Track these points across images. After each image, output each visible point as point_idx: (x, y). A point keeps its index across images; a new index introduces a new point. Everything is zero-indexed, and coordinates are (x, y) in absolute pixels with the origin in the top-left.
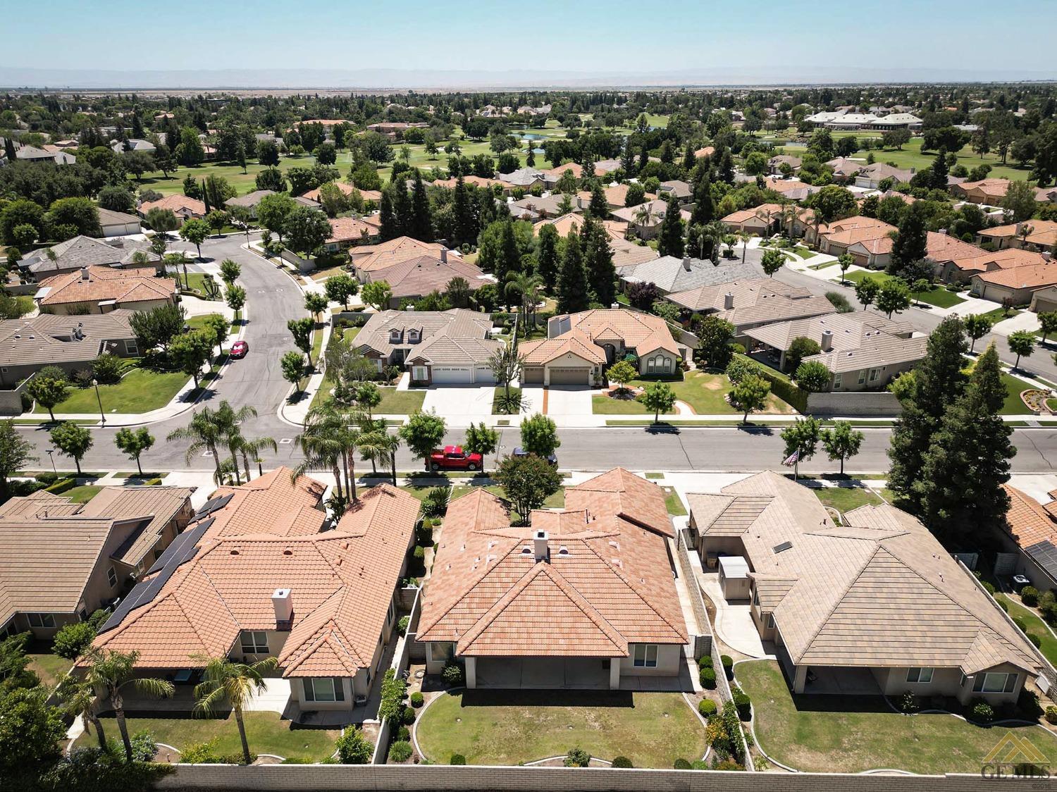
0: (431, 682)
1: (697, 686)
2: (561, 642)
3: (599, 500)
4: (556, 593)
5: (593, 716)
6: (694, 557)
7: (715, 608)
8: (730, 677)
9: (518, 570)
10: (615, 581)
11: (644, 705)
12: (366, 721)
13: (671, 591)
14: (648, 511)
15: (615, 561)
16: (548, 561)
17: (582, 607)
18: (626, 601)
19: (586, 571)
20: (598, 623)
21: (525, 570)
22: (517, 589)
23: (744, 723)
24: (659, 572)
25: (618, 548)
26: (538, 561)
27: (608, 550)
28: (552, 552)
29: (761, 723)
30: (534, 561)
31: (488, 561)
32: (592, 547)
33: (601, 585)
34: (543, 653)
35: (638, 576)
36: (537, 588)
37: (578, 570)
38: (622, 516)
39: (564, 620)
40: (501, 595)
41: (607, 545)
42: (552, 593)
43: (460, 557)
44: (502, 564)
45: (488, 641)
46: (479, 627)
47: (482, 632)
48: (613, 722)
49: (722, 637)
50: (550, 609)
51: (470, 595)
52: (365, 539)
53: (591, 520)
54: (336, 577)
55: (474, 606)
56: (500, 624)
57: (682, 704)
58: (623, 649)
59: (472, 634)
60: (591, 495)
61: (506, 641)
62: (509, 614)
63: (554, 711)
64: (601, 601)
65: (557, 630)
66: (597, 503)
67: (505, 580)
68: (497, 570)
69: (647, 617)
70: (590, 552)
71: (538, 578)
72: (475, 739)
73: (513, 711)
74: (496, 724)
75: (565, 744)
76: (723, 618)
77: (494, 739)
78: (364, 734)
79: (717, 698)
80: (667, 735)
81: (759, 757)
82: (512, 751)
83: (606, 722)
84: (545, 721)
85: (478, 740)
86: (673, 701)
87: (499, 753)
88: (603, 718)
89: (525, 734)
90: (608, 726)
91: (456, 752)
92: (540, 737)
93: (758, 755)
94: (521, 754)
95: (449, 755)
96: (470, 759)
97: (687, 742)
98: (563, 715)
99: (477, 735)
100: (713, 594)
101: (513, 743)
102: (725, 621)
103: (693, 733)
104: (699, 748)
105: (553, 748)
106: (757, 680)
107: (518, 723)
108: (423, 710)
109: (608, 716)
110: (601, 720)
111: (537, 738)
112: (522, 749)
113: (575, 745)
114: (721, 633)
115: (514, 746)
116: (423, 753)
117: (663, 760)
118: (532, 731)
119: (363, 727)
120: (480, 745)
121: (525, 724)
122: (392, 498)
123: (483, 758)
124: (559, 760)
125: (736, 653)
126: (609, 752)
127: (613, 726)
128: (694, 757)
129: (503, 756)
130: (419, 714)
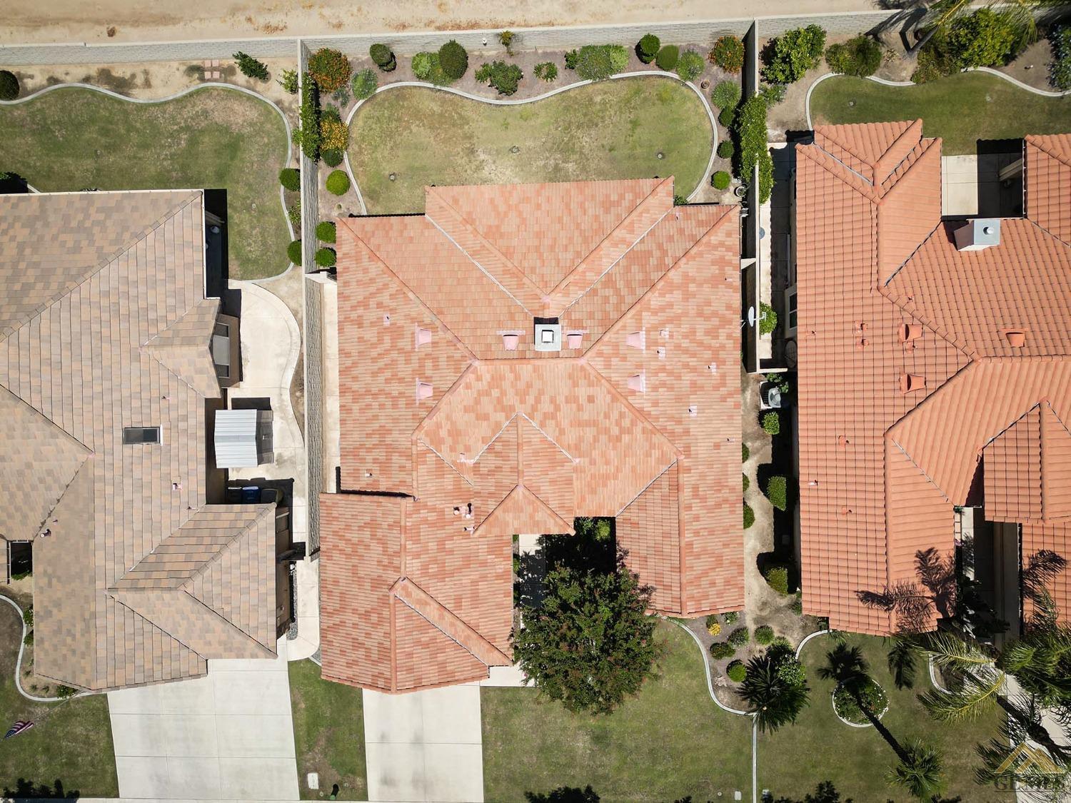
7: (292, 393)
12: (783, 145)
14: (354, 550)
25: (418, 389)
49: (295, 326)
72: (635, 124)
73: (590, 174)
74: (610, 150)
75: (522, 122)
76: (284, 369)
77: (611, 126)
78: (781, 124)
79: (324, 207)
80: (395, 142)
81: (291, 115)
82: (587, 108)
83: (470, 162)
84: (547, 158)
85: (631, 122)
86: (381, 199)
87: (604, 103)
88: (473, 167)
89: (572, 136)
90: (467, 155)
91: (656, 102)
92: (553, 131)
93: (291, 117)
94: (577, 103)
95: (664, 95)
96: (638, 92)
97: (371, 132)
98: (524, 169)
99: (633, 129)
100: (288, 425)
101: (587, 119)
102: (282, 360)
103: (363, 146)
104: (360, 123)
105: (536, 114)
106: (264, 244)
107: (581, 153)
108: (710, 168)
109: (466, 171)
110: (475, 163)
111: (557, 129)
112: (575, 110)
113: (509, 120)
114: (294, 334)
115: (585, 115)
116: (699, 97)
117: (405, 103)
118: (563, 141)
119: (785, 136)
120: (628, 115)
121: (573, 152)
122: (865, 589)
123: (622, 94)
124: (529, 96)
125: (282, 293)
126: (468, 113)
127: (461, 153)
128: (368, 108)
129: (598, 99)
130: (714, 162)
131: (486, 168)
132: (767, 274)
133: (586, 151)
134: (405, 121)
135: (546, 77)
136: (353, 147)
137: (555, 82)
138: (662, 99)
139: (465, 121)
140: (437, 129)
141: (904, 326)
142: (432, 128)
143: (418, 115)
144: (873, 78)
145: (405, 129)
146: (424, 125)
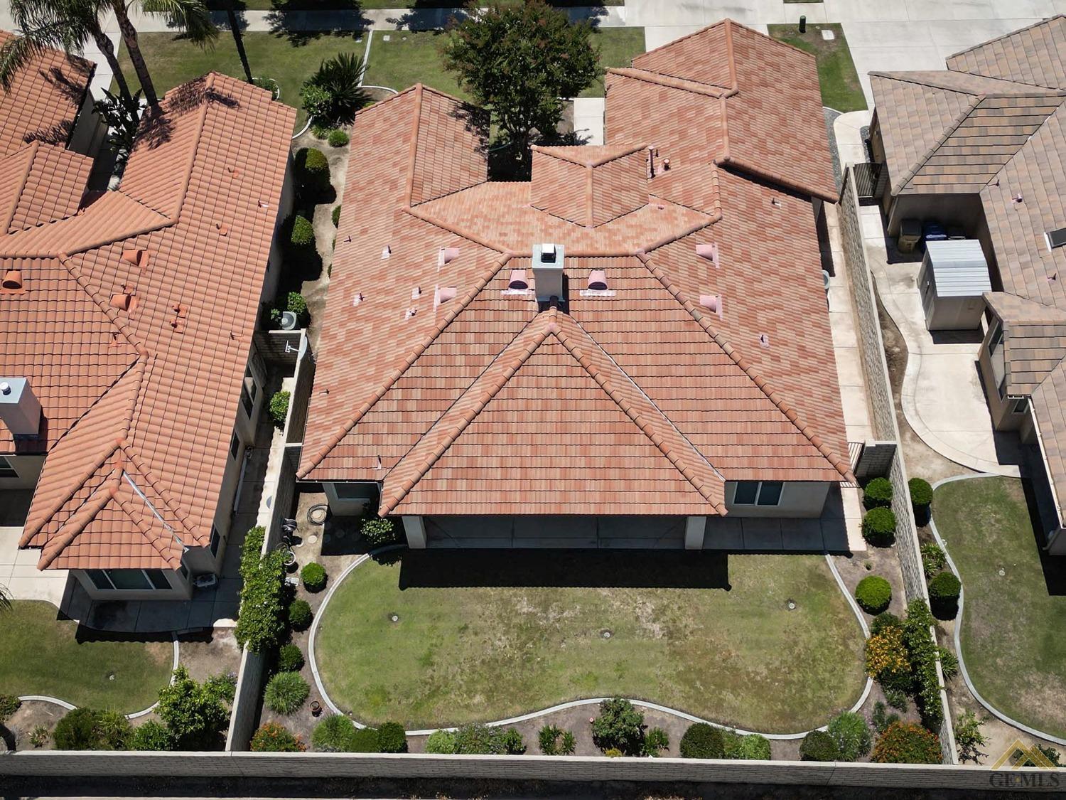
0: (340, 534)
1: (856, 542)
2: (591, 485)
3: (681, 112)
4: (580, 382)
5: (650, 607)
6: (871, 223)
7: (904, 350)
8: (922, 519)
9: (500, 326)
10: (705, 348)
11: (749, 583)
12: (218, 624)
13: (820, 351)
14: (786, 138)
15: (707, 299)
16: (564, 307)
17: (633, 413)
18: (726, 393)
19: (644, 327)
20: (666, 446)
21: (516, 328)
22: (500, 371)
23: (943, 624)
24: (798, 305)
25: (716, 257)
26: (543, 307)
27: (693, 271)
28: (572, 284)
29: (974, 625)
30: (535, 306)
31: (437, 302)
32: (660, 273)
33: (675, 359)
34: (553, 510)
35: (756, 329)
36: (540, 371)
37: (628, 327)
38: (728, 166)
39: (597, 439)
40: (465, 383)
41: (692, 259)
42: (574, 383)
43: (382, 276)
44: (469, 315)
45: (441, 485)
46: (424, 454)
47: (430, 467)
48: (688, 622)
49: (914, 423)
50: (568, 416)
51: (403, 383)
52: (179, 231)
53: (660, 171)
54: (121, 338)
55: (411, 405)
56: (467, 450)
57: (822, 582)
58: (715, 502)
59: (410, 470)
60: (663, 97)
61: (479, 485)
62: (482, 428)
63: (576, 597)
64: (674, 393)
65: (582, 462)
66: (675, 124)
67: (475, 349)
68: (456, 326)
69: (768, 427)
70: (654, 283)
71: (543, 349)
72: (427, 662)
73: (497, 597)
74: (466, 627)
75: (595, 672)
76: (919, 375)
77: (462, 660)
78: (216, 652)
79: (893, 568)
80: (791, 652)
81: (964, 699)
82: (496, 688)
83: (674, 621)
84: (559, 620)
85: (432, 664)
86: (806, 575)
87: (471, 693)
88: (669, 613)
89: (520, 649)
90: (678, 630)
91: (392, 690)
92: (548, 657)
93: (964, 695)
94: (512, 694)
95: (378, 698)
96: (417, 706)
97: (829, 667)
98: (593, 608)
99: (430, 654)
100: (904, 316)
101: (497, 672)
102: (923, 383)
103: (840, 648)
104: (850, 681)
105: (573, 681)
106: (977, 523)
107: (508, 625)
108: (326, 598)
109: (680, 608)
110: (665, 618)
111: (543, 659)
112: (514, 684)
113: (615, 675)
114: (913, 413)
115: (499, 677)
116: (328, 694)
117: (780, 707)
118: (534, 644)
119: (214, 635)
120: (436, 674)
121: (520, 627)
122: (230, 111)
123: (441, 704)
124: (584, 707)
125: (939, 461)
126: (678, 689)
127: (687, 632)
128: (841, 701)
129: (478, 699)
130: (319, 605)
131: (650, 611)
132: (272, 468)
133: (502, 627)
134: (779, 681)
135: (556, 733)
136: (856, 646)
137: (541, 726)
138: (385, 695)
139: (682, 678)
140: (725, 668)
141: (130, 311)
142: (735, 670)
143: (759, 689)
144: (72, 708)
145: (778, 669)
146: (748, 674)
